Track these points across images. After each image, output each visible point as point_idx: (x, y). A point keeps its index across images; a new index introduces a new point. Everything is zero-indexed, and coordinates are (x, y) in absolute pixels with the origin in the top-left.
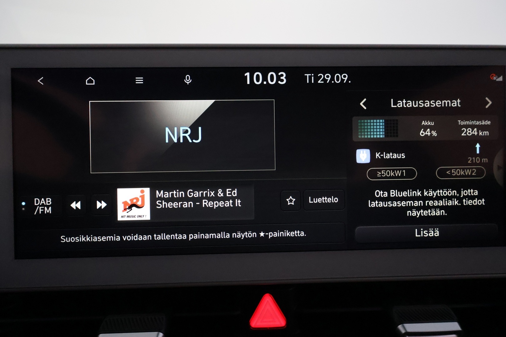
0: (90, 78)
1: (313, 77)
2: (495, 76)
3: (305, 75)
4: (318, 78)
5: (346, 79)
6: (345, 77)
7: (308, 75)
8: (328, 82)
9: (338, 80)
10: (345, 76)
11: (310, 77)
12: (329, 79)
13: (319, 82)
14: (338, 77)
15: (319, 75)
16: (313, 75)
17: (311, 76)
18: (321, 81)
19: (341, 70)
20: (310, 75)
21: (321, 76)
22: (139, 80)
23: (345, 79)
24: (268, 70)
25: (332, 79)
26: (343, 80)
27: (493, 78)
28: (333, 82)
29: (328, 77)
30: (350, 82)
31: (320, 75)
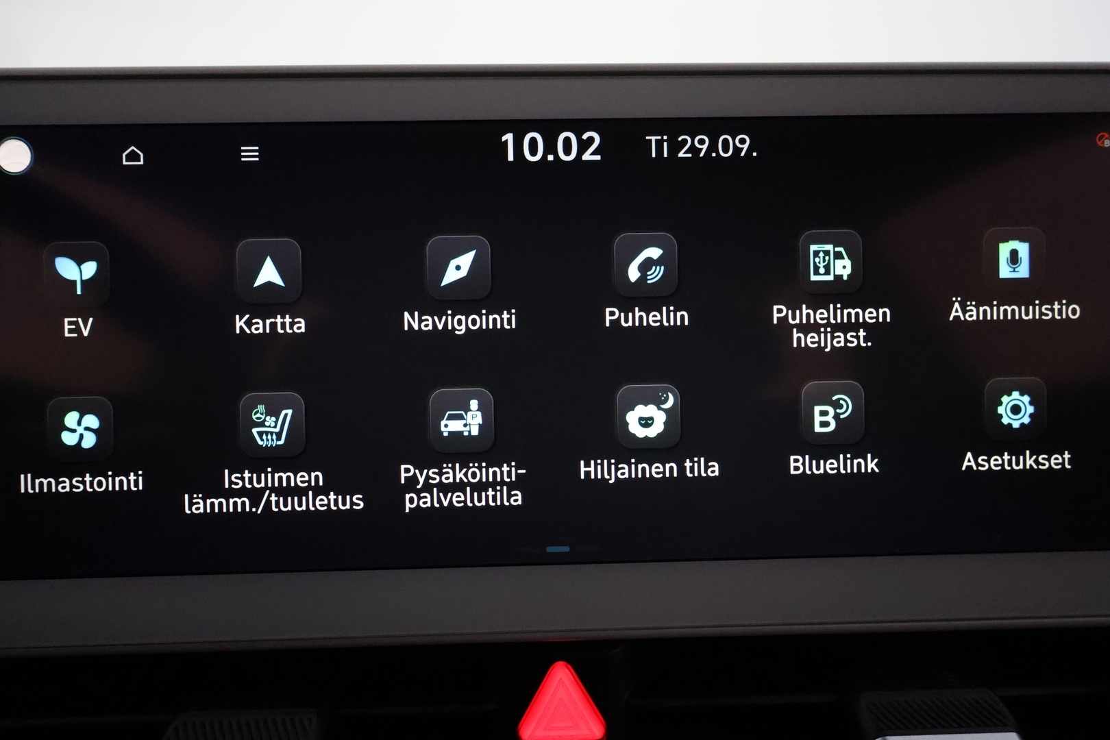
0: (133, 148)
1: (665, 144)
2: (1106, 139)
3: (647, 138)
4: (676, 146)
5: (746, 146)
6: (743, 143)
7: (654, 138)
8: (702, 155)
9: (726, 150)
10: (742, 141)
11: (659, 144)
12: (705, 147)
13: (681, 155)
14: (726, 142)
15: (680, 139)
16: (665, 137)
17: (662, 141)
18: (685, 153)
19: (734, 125)
20: (660, 138)
21: (685, 141)
22: (250, 154)
23: (743, 148)
24: (550, 130)
25: (713, 147)
26: (737, 150)
27: (1103, 143)
28: (714, 155)
29: (702, 142)
30: (755, 154)
31: (683, 139)
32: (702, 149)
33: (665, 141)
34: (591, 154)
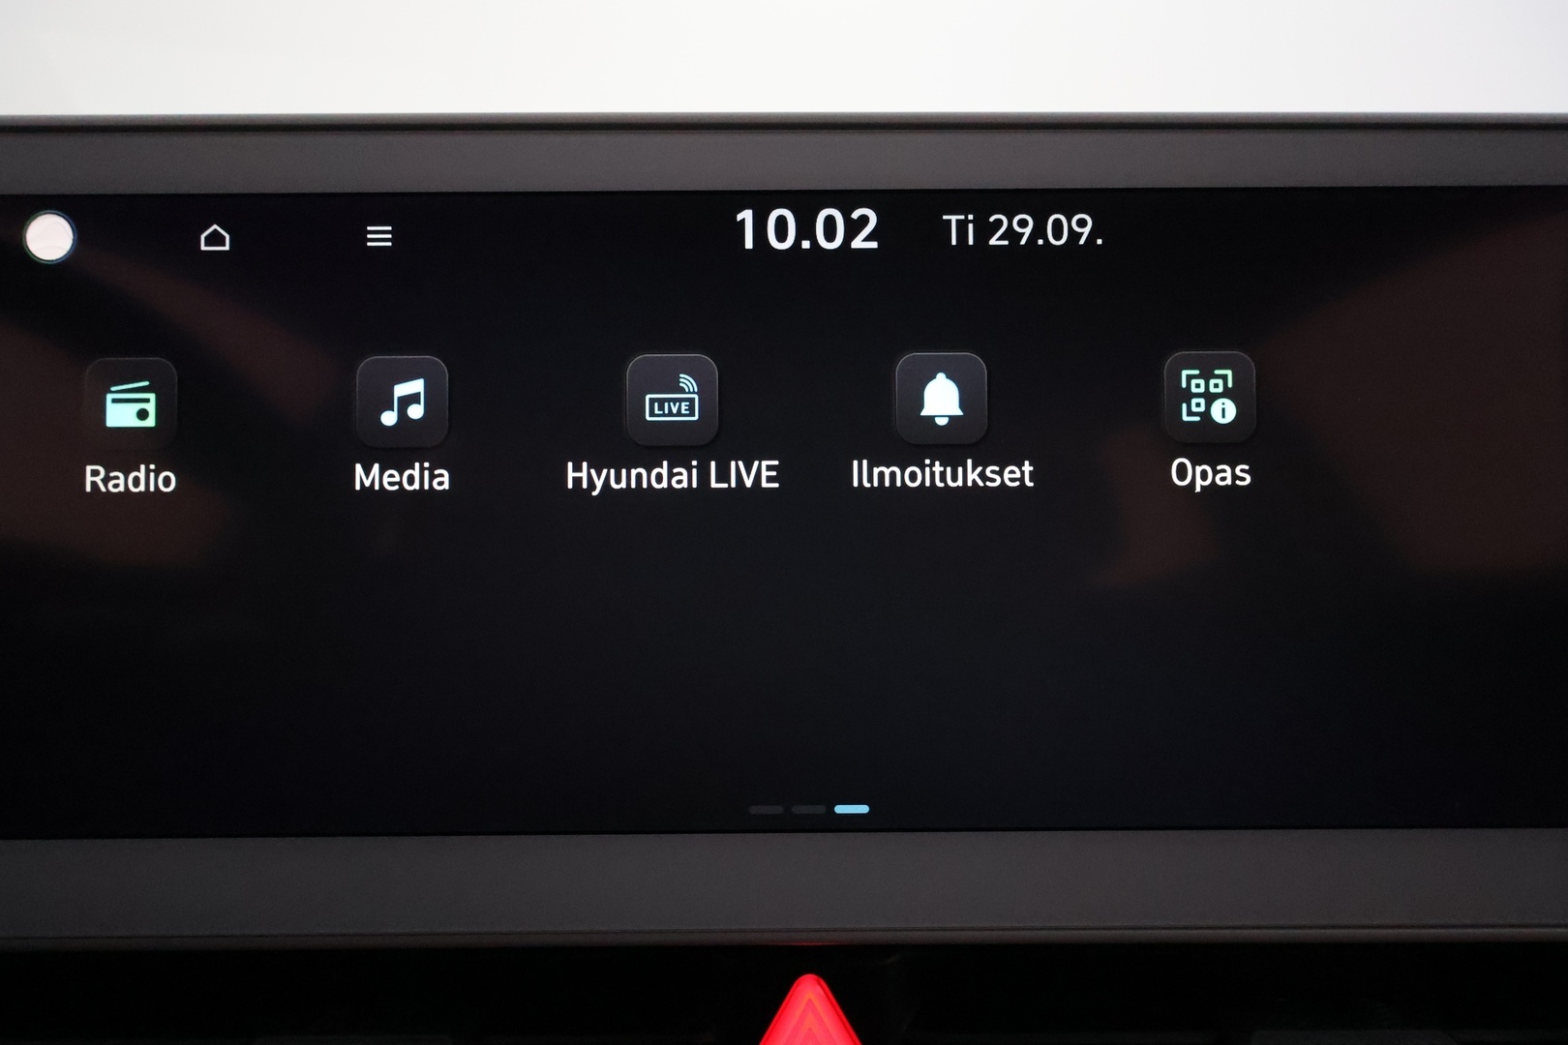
0: (215, 227)
1: (971, 226)
3: (945, 217)
4: (985, 230)
5: (1086, 231)
6: (1083, 226)
7: (954, 218)
8: (1023, 242)
9: (1058, 235)
10: (1082, 223)
11: (962, 226)
12: (1027, 231)
13: (993, 242)
14: (1057, 224)
15: (992, 219)
16: (971, 217)
17: (966, 222)
18: (999, 239)
19: (1069, 201)
20: (962, 217)
21: (999, 223)
22: (379, 236)
23: (1082, 233)
24: (806, 204)
25: (1039, 231)
26: (1074, 236)
28: (1040, 242)
29: (1023, 223)
30: (1099, 242)
31: (996, 220)
32: (1023, 234)
33: (971, 221)
34: (864, 240)
